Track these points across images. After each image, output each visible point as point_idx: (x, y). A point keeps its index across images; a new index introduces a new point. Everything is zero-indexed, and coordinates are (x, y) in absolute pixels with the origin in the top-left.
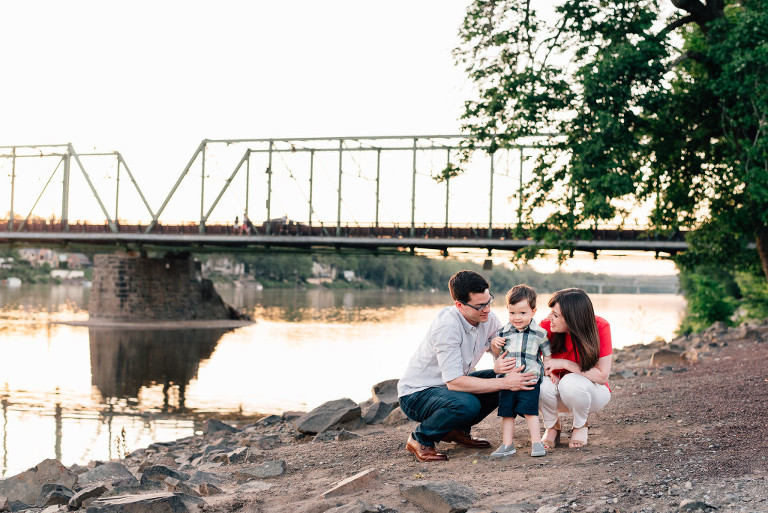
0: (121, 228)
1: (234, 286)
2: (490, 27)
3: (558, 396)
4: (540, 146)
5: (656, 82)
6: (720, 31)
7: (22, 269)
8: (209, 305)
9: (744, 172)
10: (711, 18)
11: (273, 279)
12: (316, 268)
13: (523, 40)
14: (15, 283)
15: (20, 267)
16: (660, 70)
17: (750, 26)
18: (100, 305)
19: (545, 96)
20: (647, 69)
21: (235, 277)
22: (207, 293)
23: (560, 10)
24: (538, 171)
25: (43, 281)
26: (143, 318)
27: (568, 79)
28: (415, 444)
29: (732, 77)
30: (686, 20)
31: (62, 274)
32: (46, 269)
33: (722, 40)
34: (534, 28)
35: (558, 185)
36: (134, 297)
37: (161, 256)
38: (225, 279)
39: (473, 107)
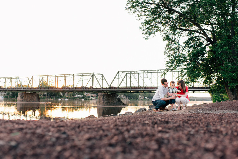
0: (103, 88)
1: (124, 100)
2: (171, 47)
3: (180, 101)
4: (181, 69)
5: (203, 56)
6: (216, 45)
7: (85, 97)
8: (120, 103)
9: (221, 72)
10: (214, 43)
11: (132, 99)
12: (140, 96)
13: (178, 49)
14: (83, 100)
15: (84, 97)
16: (204, 54)
17: (221, 44)
18: (99, 103)
19: (182, 59)
20: (201, 53)
21: (125, 98)
22: (119, 100)
23: (184, 43)
24: (181, 74)
25: (89, 99)
26: (107, 105)
27: (186, 56)
28: (155, 109)
29: (218, 54)
30: (209, 44)
31: (92, 98)
32: (89, 97)
33: (216, 47)
34: (180, 47)
35: (185, 76)
36: (106, 101)
37: (111, 93)
38: (123, 99)
39: (168, 62)
